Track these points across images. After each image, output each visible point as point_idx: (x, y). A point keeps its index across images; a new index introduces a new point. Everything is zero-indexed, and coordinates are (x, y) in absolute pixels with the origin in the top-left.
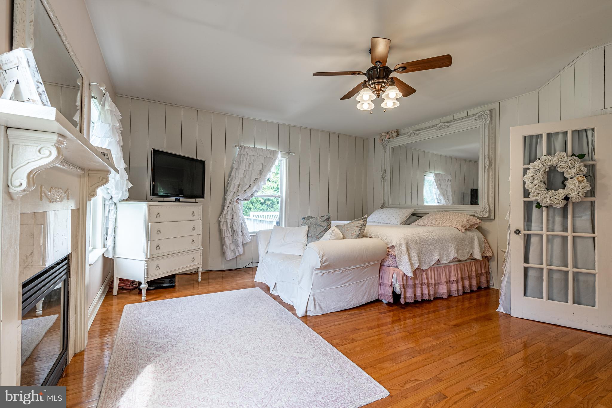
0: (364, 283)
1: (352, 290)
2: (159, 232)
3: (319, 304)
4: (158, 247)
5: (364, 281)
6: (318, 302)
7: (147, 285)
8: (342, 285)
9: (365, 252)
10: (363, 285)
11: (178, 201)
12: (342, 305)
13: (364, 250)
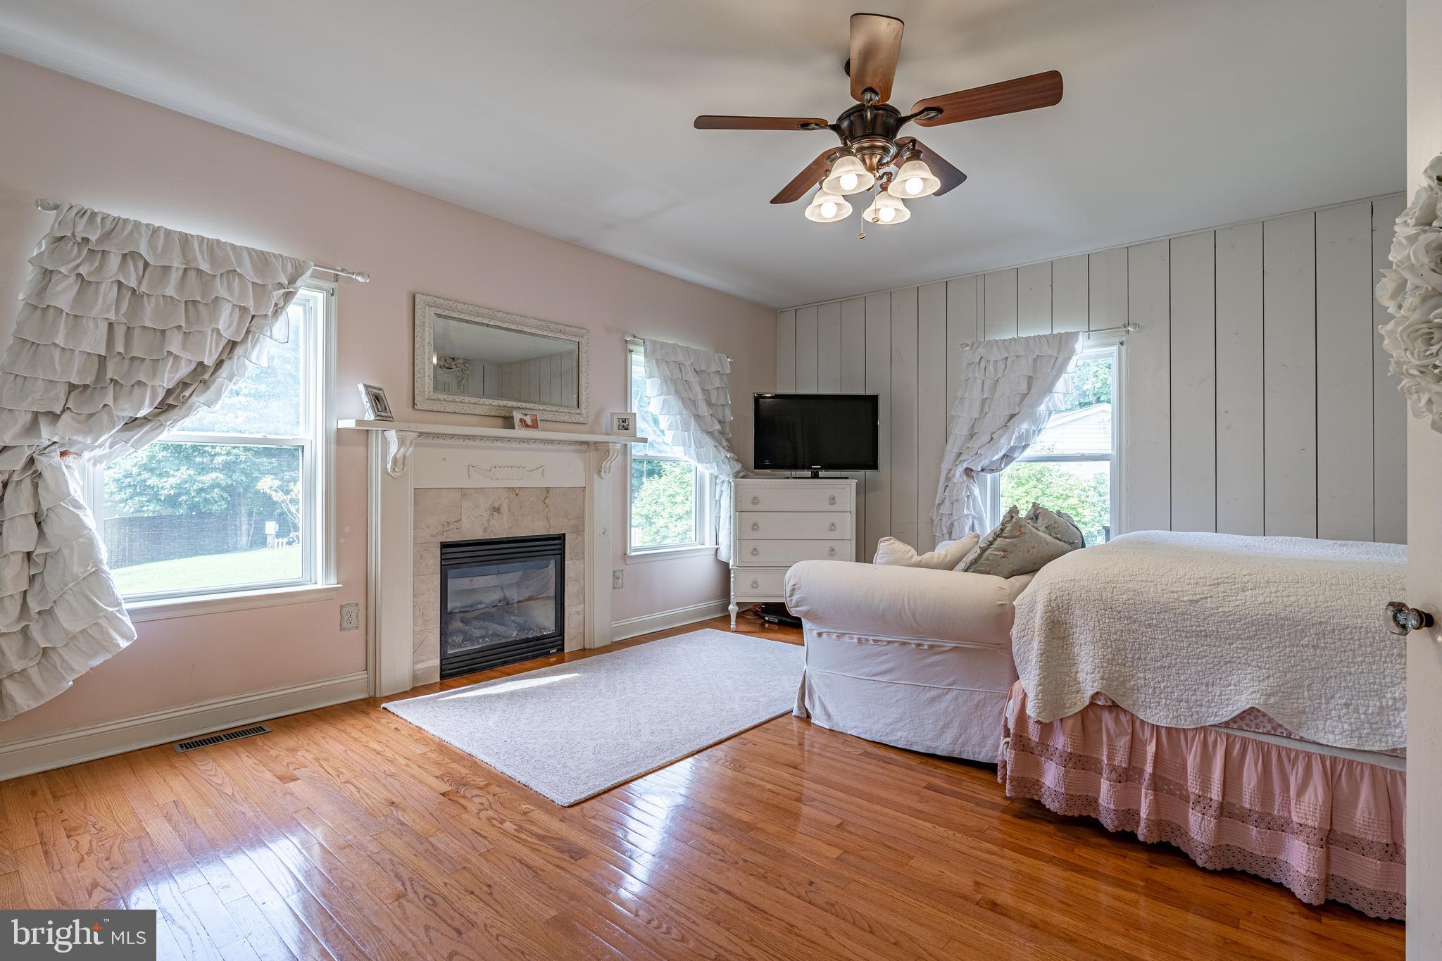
0: (939, 696)
1: (898, 700)
2: (755, 527)
3: (821, 701)
4: (755, 552)
5: (941, 691)
6: (819, 697)
7: (737, 608)
8: (872, 676)
9: (906, 603)
10: (933, 700)
11: (815, 476)
12: (876, 727)
13: (906, 598)
